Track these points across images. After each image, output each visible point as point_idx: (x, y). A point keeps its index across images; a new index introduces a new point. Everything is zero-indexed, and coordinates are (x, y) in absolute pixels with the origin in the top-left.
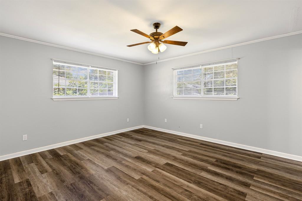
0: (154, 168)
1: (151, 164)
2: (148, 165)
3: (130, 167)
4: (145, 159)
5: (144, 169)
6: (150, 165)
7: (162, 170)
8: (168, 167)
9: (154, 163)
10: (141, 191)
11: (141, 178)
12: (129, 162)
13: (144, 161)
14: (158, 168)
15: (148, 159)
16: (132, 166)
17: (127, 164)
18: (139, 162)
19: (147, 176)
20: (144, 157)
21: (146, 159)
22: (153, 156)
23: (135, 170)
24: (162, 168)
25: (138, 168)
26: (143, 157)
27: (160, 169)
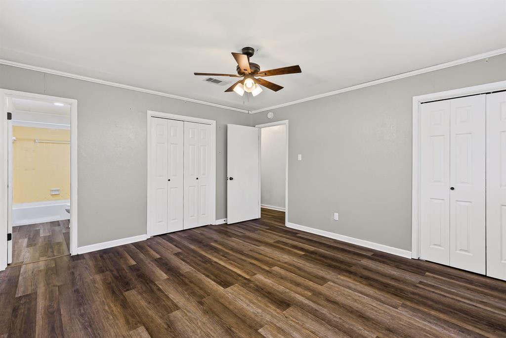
0: (252, 279)
1: (257, 286)
2: (261, 285)
3: (291, 283)
4: (267, 299)
5: (267, 279)
6: (258, 284)
7: (240, 276)
8: (229, 279)
9: (250, 287)
10: (270, 257)
11: (271, 268)
12: (298, 294)
13: (269, 293)
14: (246, 279)
15: (259, 298)
16: (289, 285)
17: (299, 289)
18: (278, 291)
19: (263, 269)
20: (269, 305)
21: (265, 300)
22: (249, 308)
23: (282, 278)
24: (240, 278)
25: (278, 280)
26: (273, 307)
27: (243, 277)
